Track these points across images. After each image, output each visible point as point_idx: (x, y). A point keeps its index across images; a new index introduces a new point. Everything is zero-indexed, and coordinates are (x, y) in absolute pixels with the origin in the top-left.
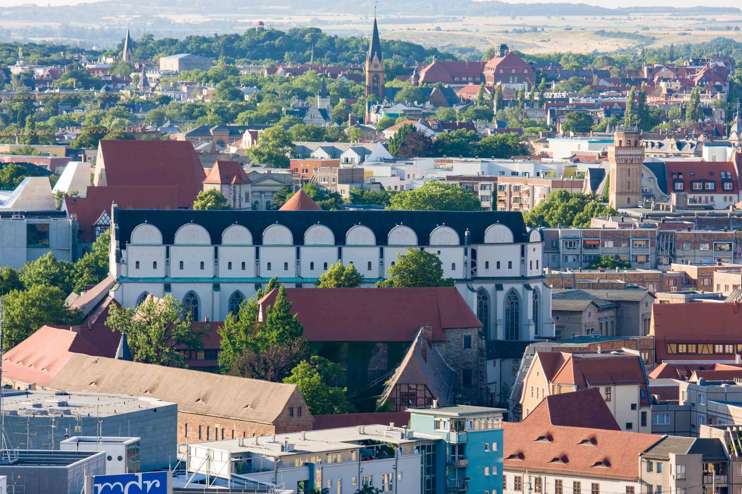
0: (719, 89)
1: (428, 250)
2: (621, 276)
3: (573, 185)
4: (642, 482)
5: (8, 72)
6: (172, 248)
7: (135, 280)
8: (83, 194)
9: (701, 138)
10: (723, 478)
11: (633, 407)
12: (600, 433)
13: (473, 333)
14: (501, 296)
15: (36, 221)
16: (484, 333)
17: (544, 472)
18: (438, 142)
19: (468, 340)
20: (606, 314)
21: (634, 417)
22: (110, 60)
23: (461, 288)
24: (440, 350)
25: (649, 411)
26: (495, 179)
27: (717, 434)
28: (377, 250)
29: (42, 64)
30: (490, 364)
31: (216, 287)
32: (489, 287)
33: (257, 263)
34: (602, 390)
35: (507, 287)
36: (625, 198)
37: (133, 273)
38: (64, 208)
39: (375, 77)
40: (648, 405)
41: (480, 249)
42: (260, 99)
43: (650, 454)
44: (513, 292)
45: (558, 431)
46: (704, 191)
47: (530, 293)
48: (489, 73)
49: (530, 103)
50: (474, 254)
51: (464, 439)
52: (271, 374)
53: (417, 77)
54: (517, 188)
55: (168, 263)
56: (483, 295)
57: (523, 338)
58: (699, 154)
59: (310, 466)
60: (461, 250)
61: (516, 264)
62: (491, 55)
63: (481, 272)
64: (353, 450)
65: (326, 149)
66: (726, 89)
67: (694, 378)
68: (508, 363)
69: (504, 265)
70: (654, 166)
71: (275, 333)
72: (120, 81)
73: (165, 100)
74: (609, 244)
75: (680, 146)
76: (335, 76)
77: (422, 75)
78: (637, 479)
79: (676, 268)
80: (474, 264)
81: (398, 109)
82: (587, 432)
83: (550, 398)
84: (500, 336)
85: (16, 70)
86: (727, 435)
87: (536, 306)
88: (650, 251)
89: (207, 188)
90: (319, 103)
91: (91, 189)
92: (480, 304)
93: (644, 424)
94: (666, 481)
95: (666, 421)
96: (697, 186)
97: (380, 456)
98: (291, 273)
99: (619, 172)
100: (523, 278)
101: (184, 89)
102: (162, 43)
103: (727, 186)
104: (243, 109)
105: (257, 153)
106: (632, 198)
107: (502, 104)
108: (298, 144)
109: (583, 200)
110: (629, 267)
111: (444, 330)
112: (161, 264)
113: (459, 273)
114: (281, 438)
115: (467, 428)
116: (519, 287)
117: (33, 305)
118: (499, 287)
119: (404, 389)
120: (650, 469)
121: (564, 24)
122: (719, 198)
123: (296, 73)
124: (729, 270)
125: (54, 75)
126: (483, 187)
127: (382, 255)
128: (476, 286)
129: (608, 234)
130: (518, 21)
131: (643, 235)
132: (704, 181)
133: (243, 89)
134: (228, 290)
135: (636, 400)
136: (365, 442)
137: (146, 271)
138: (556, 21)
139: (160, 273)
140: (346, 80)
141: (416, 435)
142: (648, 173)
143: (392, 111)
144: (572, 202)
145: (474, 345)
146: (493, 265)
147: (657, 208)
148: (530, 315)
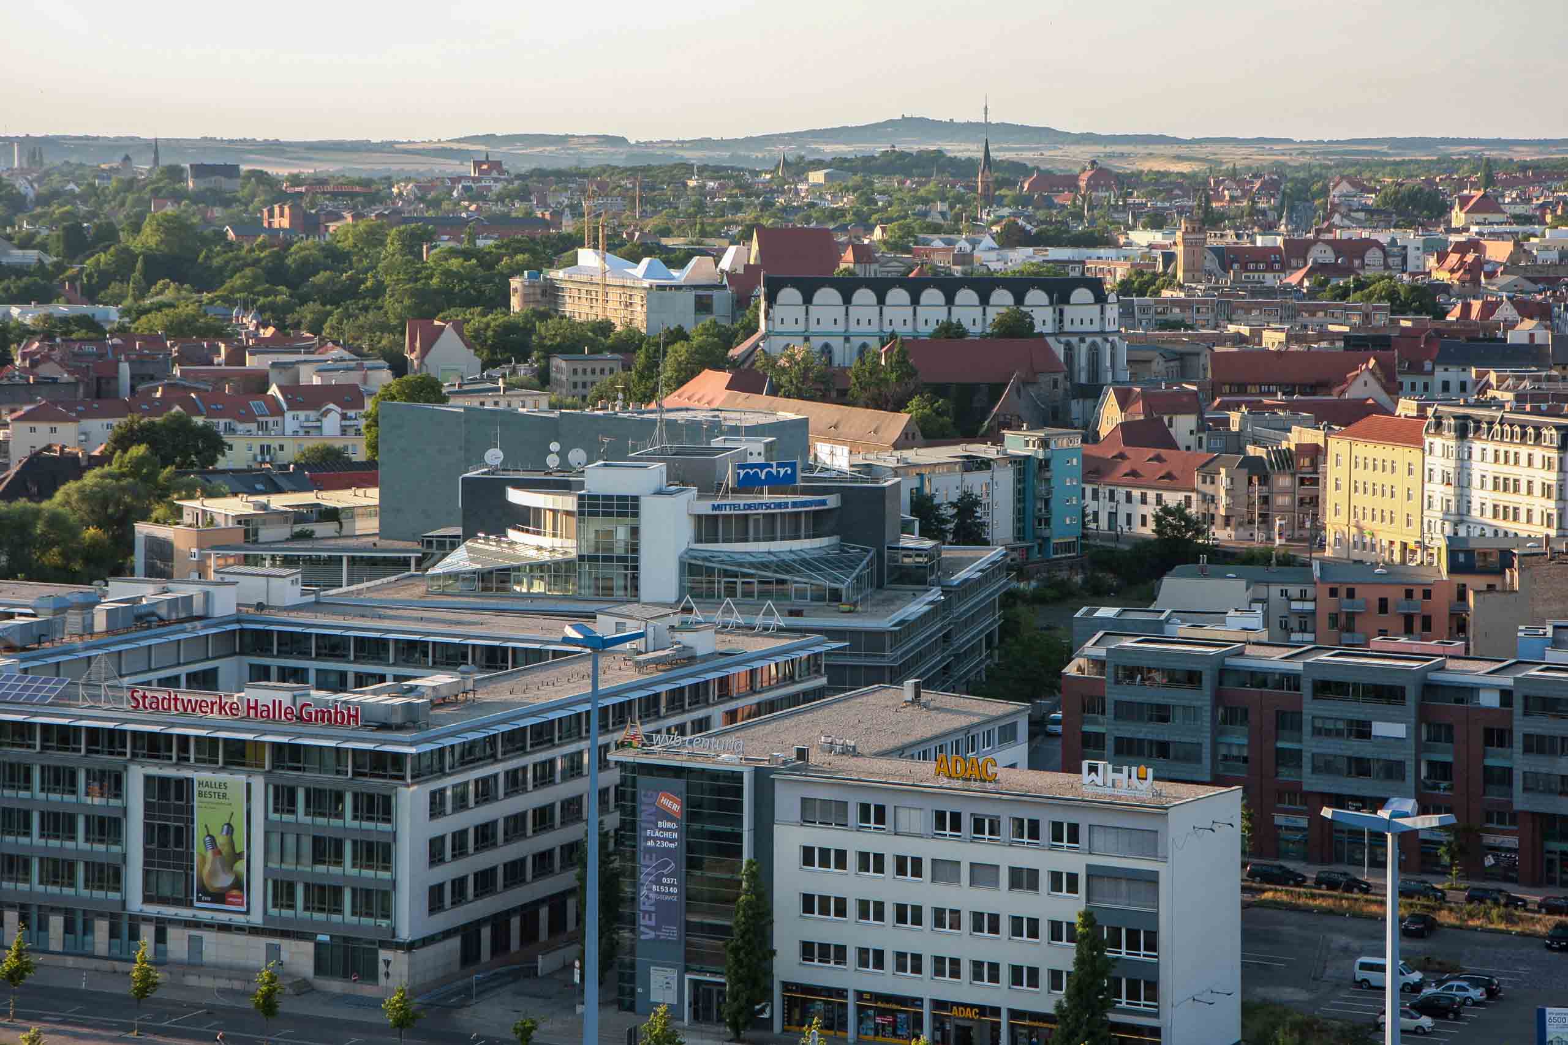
0: (1273, 196)
1: (1022, 309)
2: (1185, 335)
3: (1148, 266)
4: (1198, 492)
5: (685, 185)
6: (811, 308)
7: (781, 334)
8: (741, 271)
9: (1256, 230)
10: (1265, 488)
11: (1192, 432)
12: (1163, 452)
13: (1060, 377)
14: (1084, 347)
15: (700, 292)
16: (1070, 376)
17: (1118, 485)
18: (1037, 234)
19: (1055, 382)
20: (1172, 364)
21: (1192, 440)
22: (768, 176)
23: (1051, 341)
24: (1032, 391)
25: (1204, 436)
26: (1084, 262)
27: (1261, 452)
28: (981, 309)
29: (712, 179)
30: (1074, 402)
31: (847, 339)
32: (1074, 340)
33: (881, 320)
34: (1166, 419)
35: (1089, 340)
36: (1190, 275)
37: (779, 328)
38: (725, 282)
39: (986, 187)
40: (1204, 431)
41: (1066, 308)
42: (890, 204)
43: (1206, 469)
44: (1094, 343)
45: (1129, 451)
46: (1256, 270)
47: (1108, 346)
48: (1082, 184)
49: (1116, 208)
50: (1061, 312)
51: (1049, 455)
52: (890, 406)
53: (1022, 187)
54: (1101, 270)
55: (807, 319)
56: (1069, 347)
57: (1102, 382)
58: (1254, 242)
59: (921, 476)
60: (1051, 309)
61: (1097, 321)
62: (1084, 170)
63: (1067, 327)
64: (956, 463)
65: (943, 240)
66: (1279, 196)
67: (1243, 409)
68: (1089, 402)
69: (1087, 322)
70: (1215, 250)
71: (894, 375)
72: (777, 191)
73: (812, 205)
74: (1177, 310)
75: (1238, 236)
76: (953, 187)
77: (1026, 186)
78: (1193, 490)
79: (1232, 328)
80: (1061, 321)
81: (1005, 211)
82: (1152, 452)
83: (1123, 425)
84: (1083, 379)
85: (692, 183)
86: (1268, 453)
87: (1113, 356)
88: (1210, 315)
89: (842, 266)
90: (940, 206)
91: (747, 267)
92: (1066, 355)
93: (1200, 446)
94: (1218, 490)
95: (1219, 444)
96: (1251, 266)
97: (979, 469)
98: (909, 328)
99: (1186, 253)
100: (1102, 333)
101: (829, 197)
102: (812, 163)
103: (1277, 266)
104: (877, 211)
105: (885, 242)
106: (1197, 275)
107: (1091, 208)
108: (921, 236)
109: (1156, 276)
110: (1191, 328)
111: (1035, 374)
112: (802, 321)
113: (1049, 328)
114: (898, 453)
115: (1052, 445)
116: (1099, 340)
117: (696, 352)
118: (1082, 340)
119: (1002, 419)
120: (1204, 482)
121: (1148, 151)
122: (1269, 276)
123: (920, 184)
124: (1276, 330)
125: (722, 187)
126: (1073, 269)
127: (984, 314)
128: (1063, 339)
129: (1175, 302)
130: (1108, 149)
131: (1205, 302)
132: (1257, 262)
133: (877, 197)
134: (857, 342)
135: (1193, 427)
136: (967, 457)
137: (790, 327)
138: (1141, 149)
139: (801, 327)
140: (962, 190)
141: (1009, 451)
142: (1210, 256)
143: (999, 213)
144: (1146, 278)
145: (1061, 386)
146: (1077, 322)
147: (1217, 282)
148: (1108, 364)
